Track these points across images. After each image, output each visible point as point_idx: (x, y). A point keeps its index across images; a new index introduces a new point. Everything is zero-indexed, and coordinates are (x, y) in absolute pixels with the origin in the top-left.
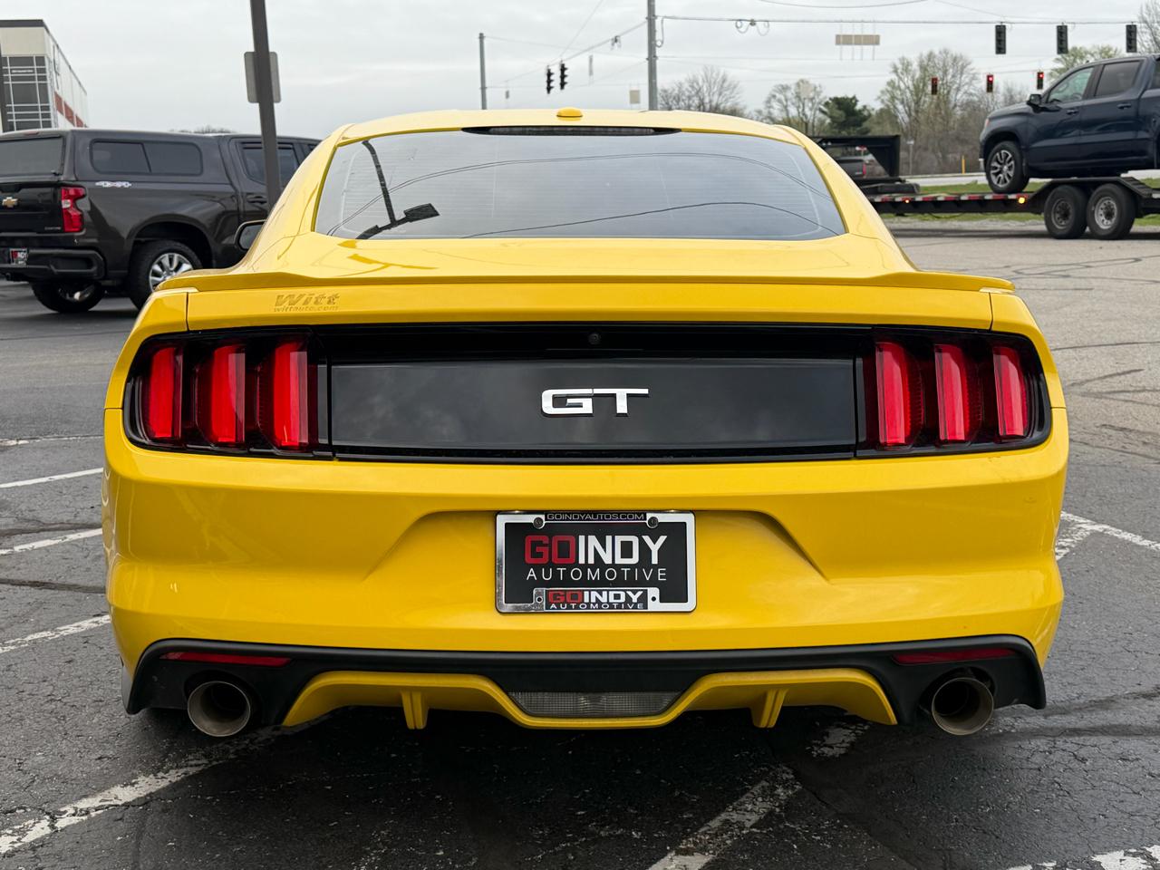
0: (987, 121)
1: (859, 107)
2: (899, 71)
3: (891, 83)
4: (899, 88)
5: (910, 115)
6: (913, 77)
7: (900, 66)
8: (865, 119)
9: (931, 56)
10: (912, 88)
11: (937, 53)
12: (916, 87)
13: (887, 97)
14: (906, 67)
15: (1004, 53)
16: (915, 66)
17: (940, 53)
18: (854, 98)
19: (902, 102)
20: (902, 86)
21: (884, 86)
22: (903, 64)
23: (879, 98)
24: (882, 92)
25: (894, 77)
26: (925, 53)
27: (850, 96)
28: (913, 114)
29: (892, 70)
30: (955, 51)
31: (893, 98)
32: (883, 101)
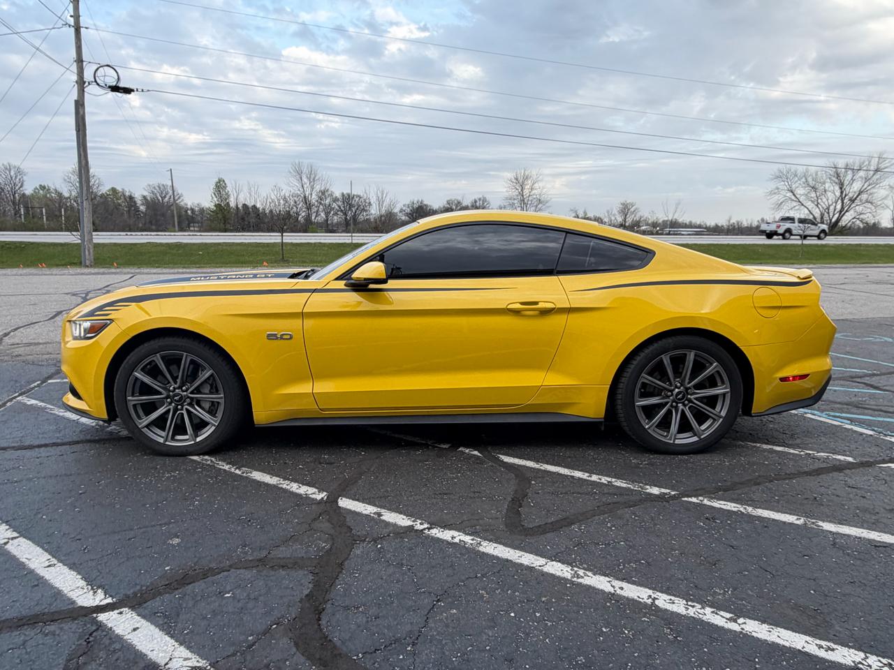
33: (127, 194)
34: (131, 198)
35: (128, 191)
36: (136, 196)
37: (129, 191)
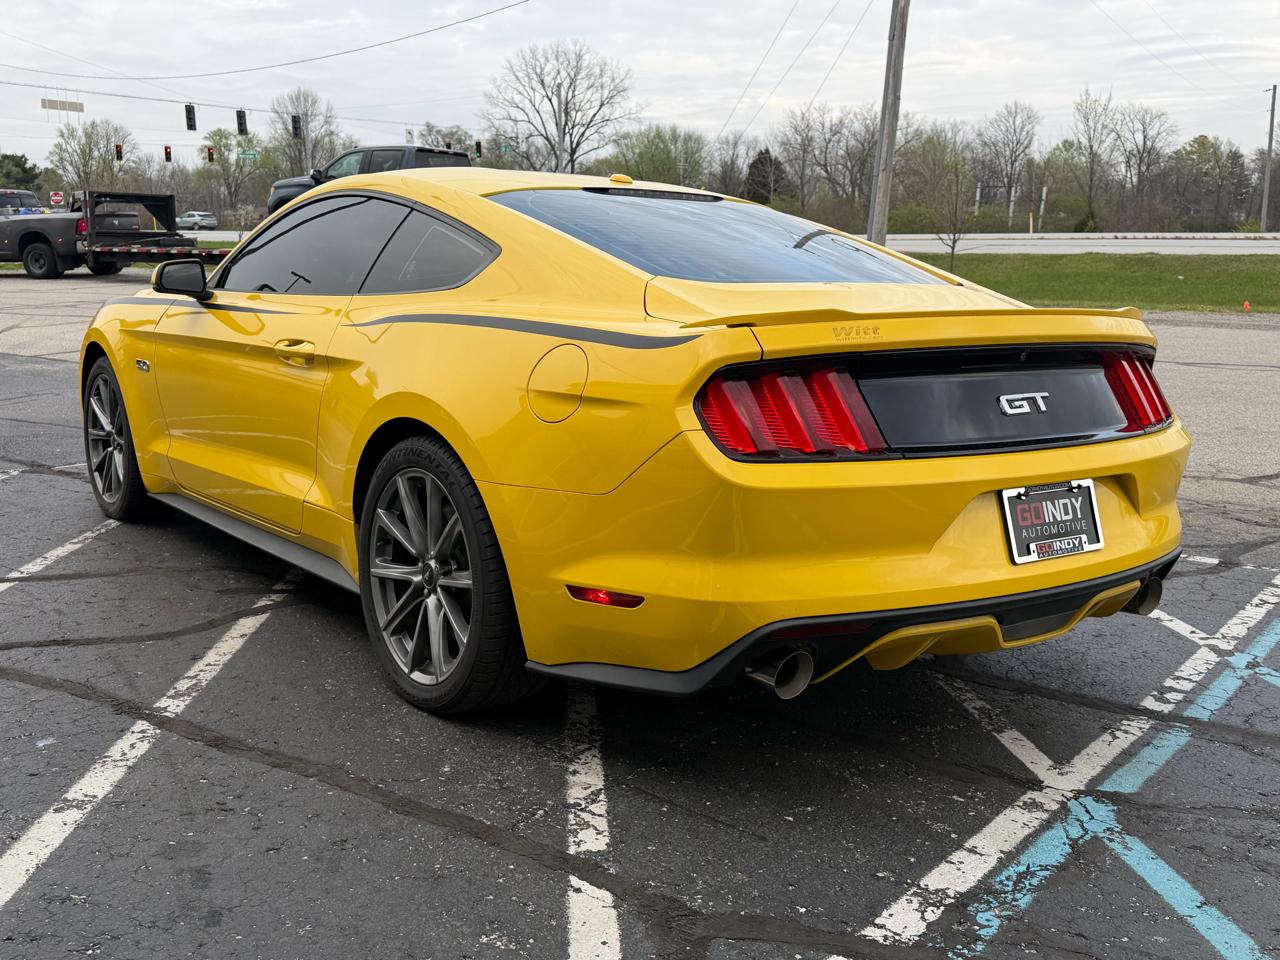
0: (272, 190)
1: (29, 165)
2: (66, 135)
3: (58, 146)
4: (66, 150)
5: (79, 176)
6: (79, 142)
7: (65, 131)
8: (36, 176)
9: (93, 125)
10: (79, 151)
11: (98, 122)
12: (83, 151)
13: (55, 158)
14: (72, 133)
15: (195, 129)
16: (80, 132)
17: (102, 123)
18: (23, 156)
19: (71, 164)
20: (70, 150)
21: (52, 148)
22: (68, 130)
23: (48, 158)
24: (51, 153)
25: (61, 140)
26: (89, 122)
27: (20, 154)
28: (82, 174)
29: (58, 134)
30: (116, 122)
31: (62, 160)
32: (52, 161)
33: (1224, 149)
34: (1235, 157)
35: (1225, 142)
36: (1243, 151)
37: (1230, 143)
